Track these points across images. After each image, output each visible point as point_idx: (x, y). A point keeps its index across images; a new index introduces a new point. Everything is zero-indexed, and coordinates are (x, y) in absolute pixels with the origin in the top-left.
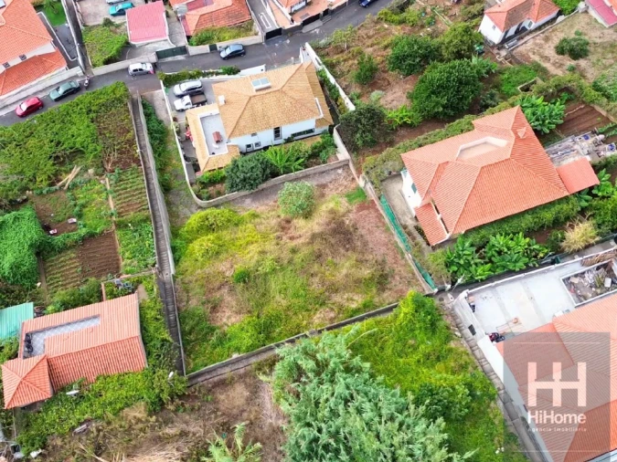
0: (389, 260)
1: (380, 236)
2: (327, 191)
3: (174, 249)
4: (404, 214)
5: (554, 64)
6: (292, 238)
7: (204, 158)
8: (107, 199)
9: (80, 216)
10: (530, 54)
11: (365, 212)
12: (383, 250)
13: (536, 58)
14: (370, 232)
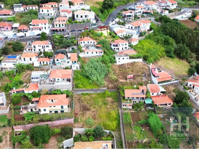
0: (77, 102)
1: (76, 107)
2: (81, 126)
3: (119, 116)
4: (69, 110)
5: (6, 138)
6: (94, 112)
7: (110, 145)
8: (135, 134)
9: (142, 131)
10: (8, 145)
11: (77, 113)
12: (77, 104)
13: (8, 142)
14: (78, 108)
